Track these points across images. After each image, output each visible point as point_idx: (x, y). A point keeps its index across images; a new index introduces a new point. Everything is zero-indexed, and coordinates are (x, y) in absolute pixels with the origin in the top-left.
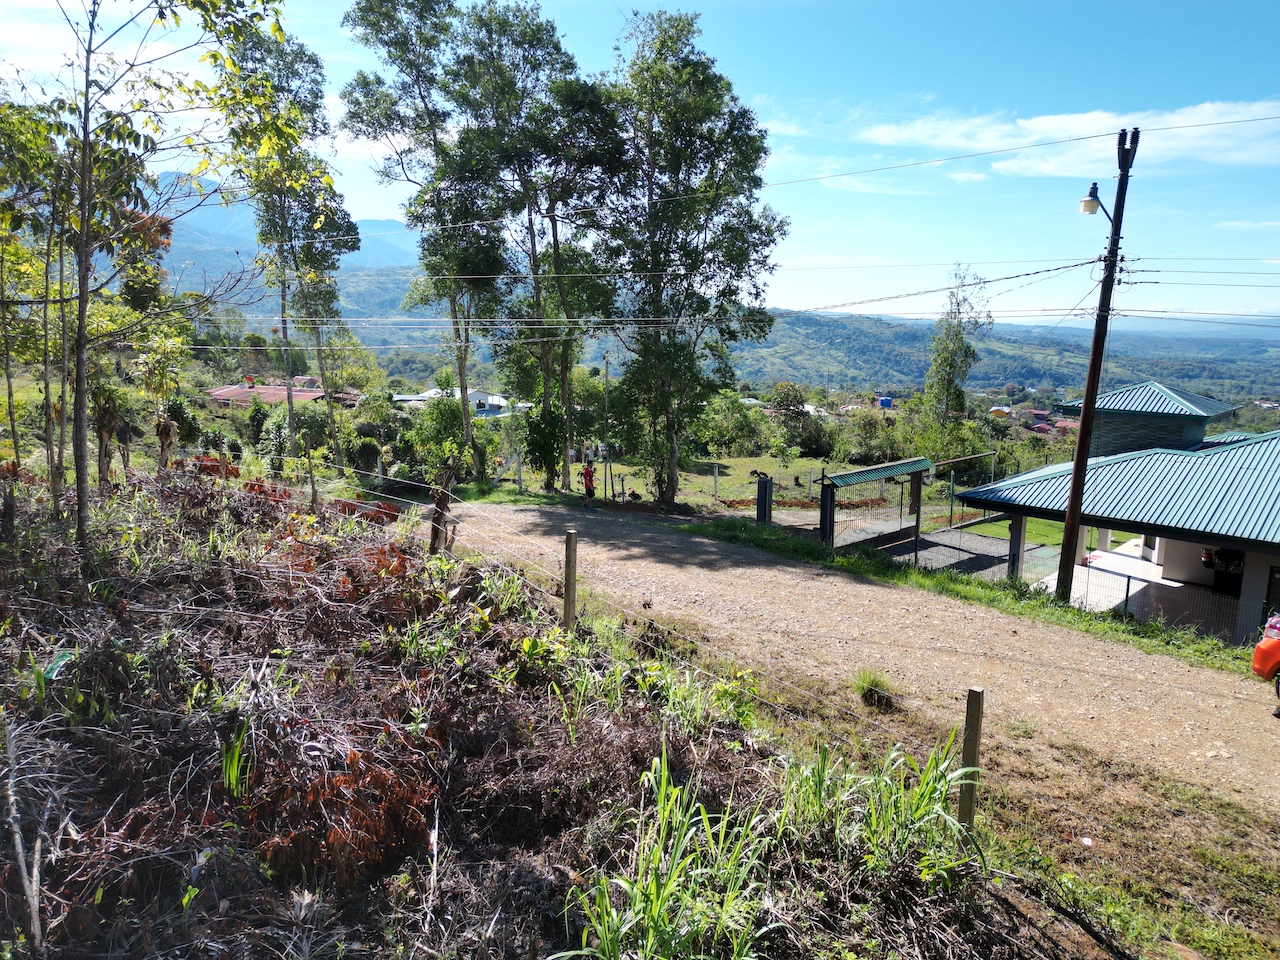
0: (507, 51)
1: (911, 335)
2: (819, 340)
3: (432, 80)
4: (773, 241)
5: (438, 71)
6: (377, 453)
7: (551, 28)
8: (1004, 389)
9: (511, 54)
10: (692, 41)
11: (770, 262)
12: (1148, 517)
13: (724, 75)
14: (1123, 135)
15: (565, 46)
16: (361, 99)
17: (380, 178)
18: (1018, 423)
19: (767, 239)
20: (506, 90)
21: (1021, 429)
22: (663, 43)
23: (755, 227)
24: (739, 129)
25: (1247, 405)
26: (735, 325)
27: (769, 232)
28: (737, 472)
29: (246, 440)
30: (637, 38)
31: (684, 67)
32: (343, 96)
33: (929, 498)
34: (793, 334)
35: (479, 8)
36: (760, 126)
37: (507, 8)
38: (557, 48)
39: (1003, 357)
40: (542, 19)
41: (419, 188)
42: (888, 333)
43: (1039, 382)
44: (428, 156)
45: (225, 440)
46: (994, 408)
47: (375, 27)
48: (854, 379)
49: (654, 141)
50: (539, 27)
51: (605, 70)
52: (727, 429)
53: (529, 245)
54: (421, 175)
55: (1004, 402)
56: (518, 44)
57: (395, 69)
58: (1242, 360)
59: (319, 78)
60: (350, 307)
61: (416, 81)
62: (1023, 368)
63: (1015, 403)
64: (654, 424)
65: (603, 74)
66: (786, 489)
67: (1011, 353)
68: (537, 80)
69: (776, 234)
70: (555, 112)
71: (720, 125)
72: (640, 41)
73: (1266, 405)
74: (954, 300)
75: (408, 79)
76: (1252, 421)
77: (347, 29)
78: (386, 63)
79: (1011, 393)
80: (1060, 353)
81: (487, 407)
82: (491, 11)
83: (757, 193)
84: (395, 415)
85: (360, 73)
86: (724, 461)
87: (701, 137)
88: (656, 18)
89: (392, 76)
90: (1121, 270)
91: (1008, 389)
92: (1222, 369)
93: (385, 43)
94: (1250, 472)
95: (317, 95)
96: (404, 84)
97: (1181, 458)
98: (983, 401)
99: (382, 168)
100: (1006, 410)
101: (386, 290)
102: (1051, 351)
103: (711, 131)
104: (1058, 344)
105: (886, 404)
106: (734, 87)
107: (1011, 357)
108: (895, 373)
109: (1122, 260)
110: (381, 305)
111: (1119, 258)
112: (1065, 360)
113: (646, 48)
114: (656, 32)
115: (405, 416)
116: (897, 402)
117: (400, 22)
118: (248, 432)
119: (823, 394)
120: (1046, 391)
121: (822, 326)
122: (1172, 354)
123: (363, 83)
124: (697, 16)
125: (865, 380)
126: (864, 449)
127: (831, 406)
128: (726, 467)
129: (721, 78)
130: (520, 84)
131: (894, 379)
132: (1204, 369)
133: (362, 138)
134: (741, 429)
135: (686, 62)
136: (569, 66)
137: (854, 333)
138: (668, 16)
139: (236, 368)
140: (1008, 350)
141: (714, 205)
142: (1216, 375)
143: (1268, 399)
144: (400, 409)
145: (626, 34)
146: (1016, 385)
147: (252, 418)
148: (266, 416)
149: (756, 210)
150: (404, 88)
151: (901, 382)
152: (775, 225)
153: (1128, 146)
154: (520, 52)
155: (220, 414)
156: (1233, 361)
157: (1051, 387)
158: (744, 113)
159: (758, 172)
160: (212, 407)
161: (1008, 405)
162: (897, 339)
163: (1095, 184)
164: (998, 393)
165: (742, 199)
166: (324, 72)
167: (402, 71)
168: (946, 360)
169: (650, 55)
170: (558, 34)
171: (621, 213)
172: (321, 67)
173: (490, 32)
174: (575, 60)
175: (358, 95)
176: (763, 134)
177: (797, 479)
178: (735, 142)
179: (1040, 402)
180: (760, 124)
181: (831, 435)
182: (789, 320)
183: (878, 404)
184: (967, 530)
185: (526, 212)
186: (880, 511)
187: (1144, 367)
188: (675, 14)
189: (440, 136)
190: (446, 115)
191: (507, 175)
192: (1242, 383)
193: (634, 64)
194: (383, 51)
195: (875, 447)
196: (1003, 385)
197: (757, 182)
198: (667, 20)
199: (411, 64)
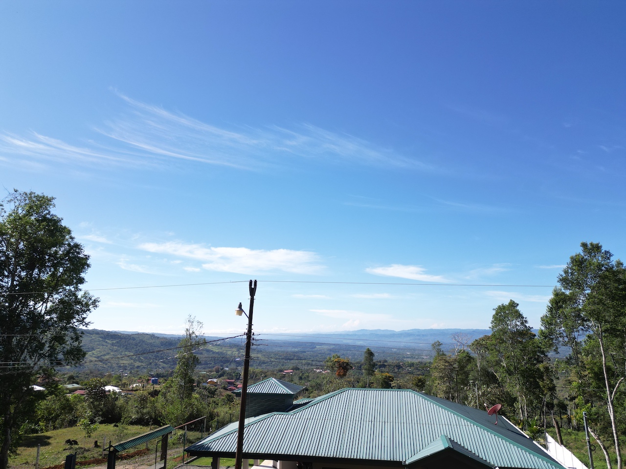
1: (169, 343)
2: (119, 346)
4: (89, 310)
8: (214, 369)
10: (49, 209)
11: (86, 321)
12: (272, 451)
13: (67, 226)
14: (251, 282)
18: (220, 387)
19: (86, 309)
21: (222, 390)
22: (31, 207)
23: (78, 302)
24: (73, 253)
25: (311, 371)
26: (61, 356)
27: (87, 305)
28: (57, 440)
30: (15, 202)
31: (42, 221)
33: (174, 444)
34: (104, 344)
36: (86, 253)
39: (214, 353)
42: (158, 342)
43: (230, 364)
46: (209, 380)
48: (138, 367)
49: (19, 254)
52: (54, 410)
55: (214, 376)
58: (308, 351)
62: (223, 358)
63: (220, 376)
66: (88, 450)
67: (217, 351)
69: (91, 306)
71: (61, 251)
72: (17, 204)
73: (318, 371)
74: (188, 333)
76: (314, 378)
79: (217, 371)
80: (238, 350)
83: (80, 286)
86: (48, 434)
87: (50, 255)
88: (30, 196)
90: (253, 339)
91: (216, 369)
92: (301, 355)
94: (311, 420)
97: (285, 416)
98: (204, 377)
100: (215, 380)
102: (234, 349)
103: (56, 252)
104: (238, 346)
105: (155, 382)
106: (72, 233)
107: (217, 353)
108: (160, 363)
109: (253, 334)
111: (252, 334)
112: (241, 354)
113: (20, 209)
114: (27, 202)
116: (161, 380)
119: (119, 378)
120: (233, 369)
121: (122, 339)
122: (283, 350)
124: (53, 198)
125: (144, 368)
126: (139, 415)
127: (124, 385)
128: (49, 438)
129: (65, 227)
131: (160, 367)
132: (295, 356)
134: (64, 409)
135: (45, 219)
137: (139, 342)
138: (36, 195)
140: (216, 350)
141: (54, 289)
142: (300, 359)
143: (318, 368)
145: (8, 199)
146: (220, 367)
149: (80, 295)
151: (163, 368)
152: (91, 301)
153: (253, 287)
156: (305, 352)
157: (235, 367)
158: (77, 246)
159: (82, 275)
161: (215, 378)
162: (162, 345)
163: (240, 303)
164: (211, 371)
165: (72, 288)
168: (184, 363)
169: (21, 212)
176: (87, 258)
177: (96, 442)
178: (70, 260)
179: (230, 375)
180: (86, 251)
181: (121, 408)
182: (102, 336)
183: (151, 382)
184: (192, 463)
186: (145, 457)
187: (272, 355)
188: (41, 195)
192: (309, 361)
193: (11, 215)
195: (146, 414)
196: (214, 367)
197: (81, 281)
198: (35, 197)
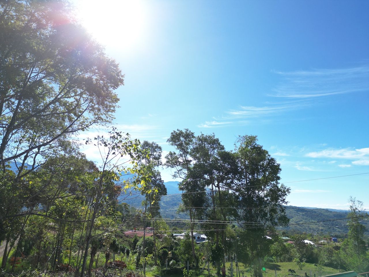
0: (206, 145)
1: (340, 215)
2: (307, 216)
3: (188, 153)
4: (286, 195)
5: (189, 150)
6: (167, 254)
7: (217, 140)
9: (207, 146)
10: (255, 142)
11: (286, 201)
15: (221, 144)
16: (170, 158)
17: (173, 177)
19: (284, 194)
20: (206, 155)
22: (247, 143)
23: (279, 190)
24: (271, 164)
26: (276, 221)
27: (284, 192)
28: (284, 268)
29: (131, 248)
30: (240, 142)
31: (254, 149)
32: (166, 158)
34: (298, 214)
35: (200, 137)
36: (278, 163)
37: (207, 136)
38: (219, 144)
40: (216, 138)
41: (183, 179)
42: (331, 214)
44: (186, 171)
45: (126, 249)
47: (175, 142)
48: (322, 230)
49: (246, 167)
50: (215, 140)
51: (232, 150)
52: (279, 250)
53: (212, 194)
54: (183, 176)
56: (209, 144)
57: (179, 151)
59: (161, 152)
60: (164, 205)
61: (184, 153)
64: (252, 253)
65: (231, 151)
68: (214, 152)
69: (287, 192)
70: (219, 160)
71: (265, 163)
72: (241, 142)
74: (352, 209)
75: (181, 153)
77: (168, 142)
78: (177, 149)
81: (200, 239)
82: (202, 137)
83: (279, 181)
84: (173, 241)
85: (170, 152)
86: (279, 264)
87: (260, 166)
88: (245, 137)
89: (178, 152)
93: (176, 145)
95: (160, 156)
96: (180, 154)
99: (173, 174)
101: (174, 200)
103: (263, 164)
105: (335, 241)
106: (269, 152)
108: (336, 229)
110: (172, 205)
113: (243, 144)
114: (245, 140)
115: (176, 241)
116: (339, 240)
117: (181, 140)
118: (132, 246)
119: (312, 236)
123: (171, 154)
124: (256, 136)
125: (326, 231)
126: (330, 261)
127: (315, 240)
128: (279, 266)
129: (265, 150)
130: (209, 153)
131: (337, 231)
133: (169, 167)
134: (284, 251)
135: (254, 147)
136: (223, 148)
137: (319, 214)
138: (248, 136)
139: (132, 225)
141: (266, 183)
144: (175, 239)
145: (237, 141)
147: (134, 241)
148: (138, 241)
149: (279, 186)
150: (180, 155)
151: (339, 231)
152: (286, 190)
154: (210, 146)
155: (126, 240)
158: (272, 159)
159: (278, 175)
160: (124, 237)
162: (335, 217)
165: (274, 182)
166: (162, 150)
167: (180, 151)
168: (354, 229)
169: (244, 146)
170: (220, 141)
171: (238, 186)
172: (162, 149)
173: (202, 142)
174: (224, 147)
175: (169, 157)
176: (279, 165)
177: (306, 273)
178: (271, 167)
181: (316, 254)
183: (332, 240)
185: (211, 185)
188: (250, 136)
189: (189, 166)
190: (191, 161)
191: (206, 176)
193: (240, 148)
194: (176, 147)
195: (334, 260)
197: (279, 178)
198: (248, 137)
199: (183, 149)
